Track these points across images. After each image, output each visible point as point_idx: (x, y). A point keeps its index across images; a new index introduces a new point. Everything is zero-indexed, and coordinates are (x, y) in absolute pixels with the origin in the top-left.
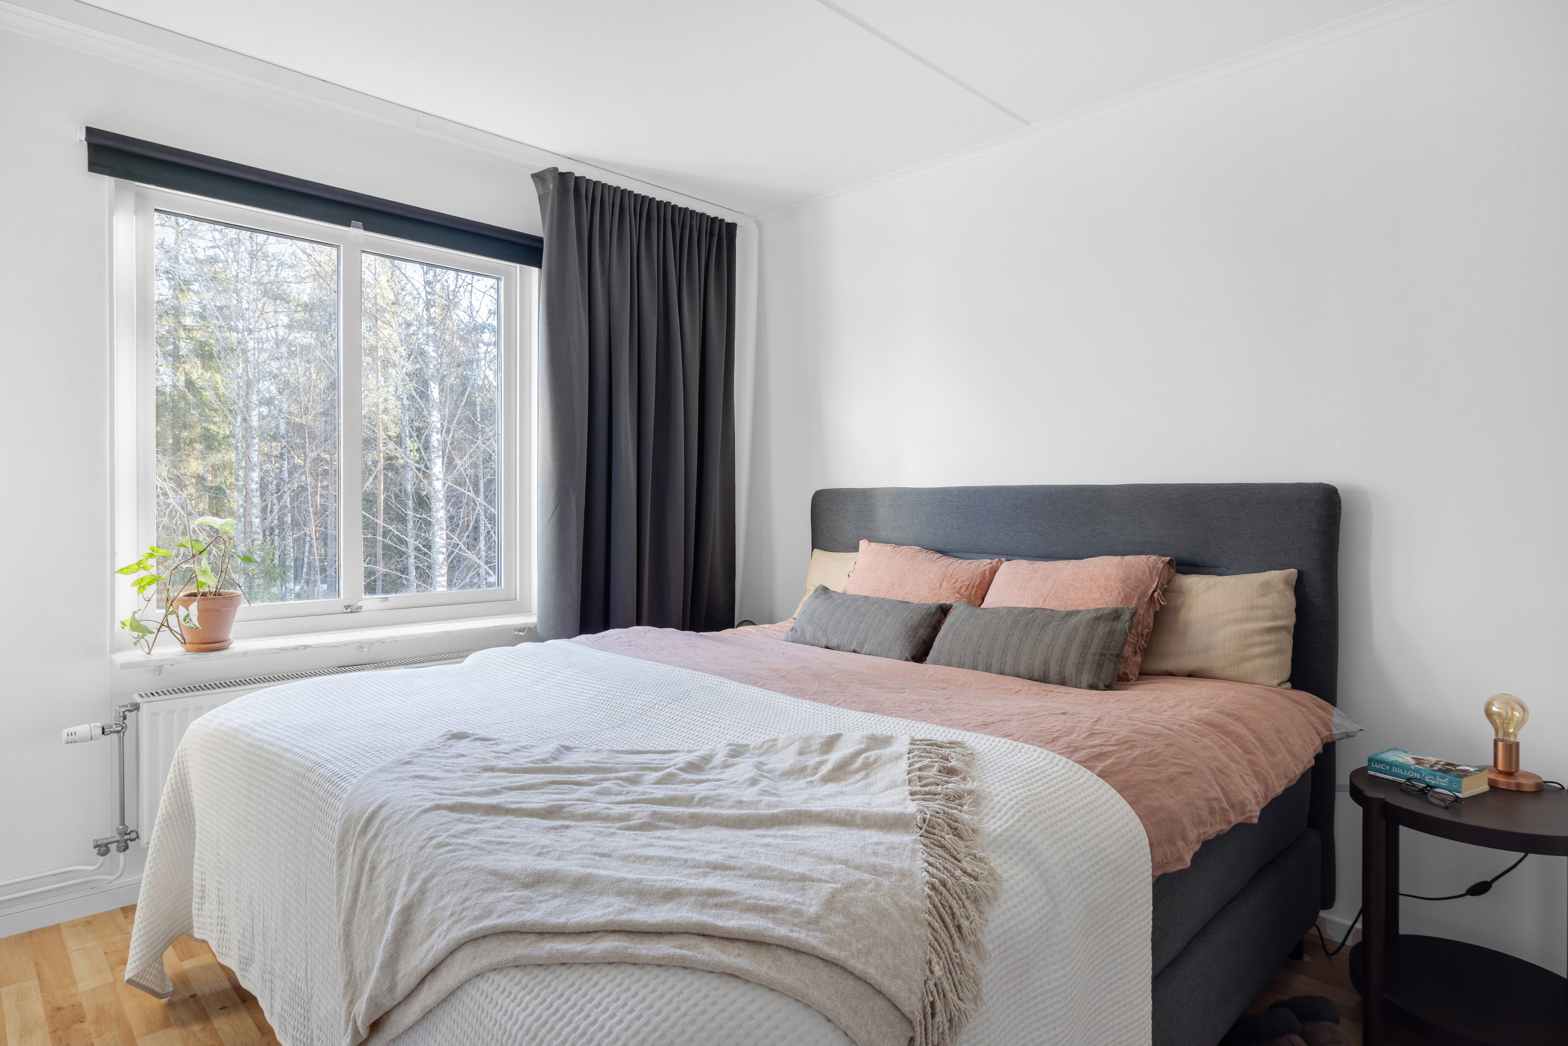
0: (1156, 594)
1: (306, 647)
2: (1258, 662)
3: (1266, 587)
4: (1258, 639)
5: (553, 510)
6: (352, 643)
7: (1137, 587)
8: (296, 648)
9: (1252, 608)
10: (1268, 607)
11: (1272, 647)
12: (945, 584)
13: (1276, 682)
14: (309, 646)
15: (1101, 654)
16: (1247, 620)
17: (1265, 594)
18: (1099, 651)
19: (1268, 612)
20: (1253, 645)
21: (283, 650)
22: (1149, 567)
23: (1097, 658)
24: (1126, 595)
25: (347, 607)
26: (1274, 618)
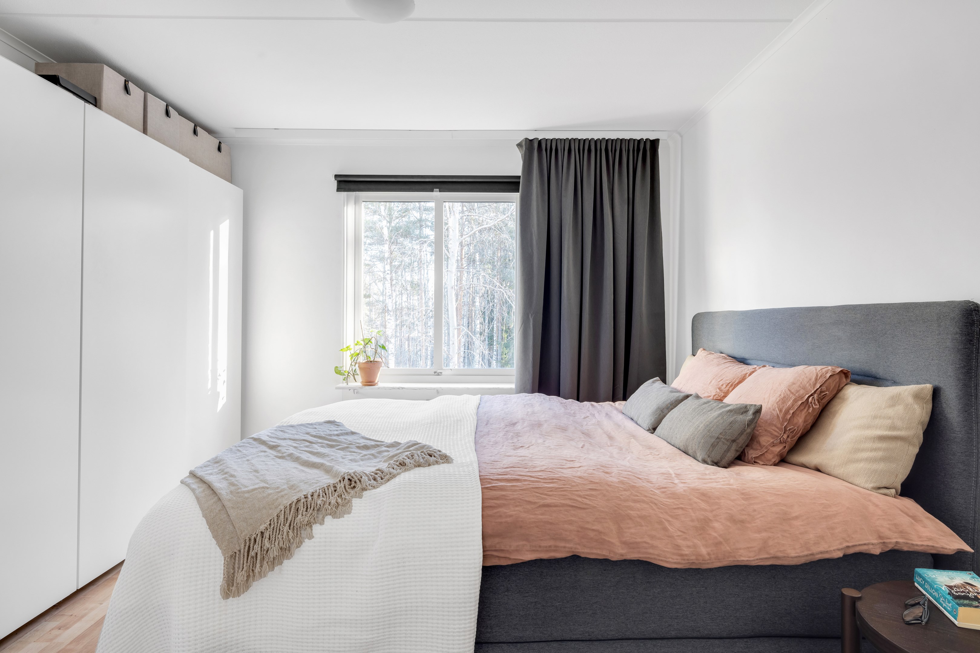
0: (810, 399)
1: (403, 388)
2: (861, 465)
3: (894, 401)
4: (869, 445)
5: (520, 327)
6: (434, 389)
7: (798, 391)
8: (399, 388)
9: (875, 417)
10: (890, 418)
11: (880, 454)
12: (713, 382)
13: (872, 485)
14: (404, 388)
15: (718, 438)
16: (869, 427)
17: (893, 406)
18: (716, 435)
19: (889, 422)
20: (863, 450)
21: (394, 388)
22: (817, 375)
23: (713, 440)
24: (784, 397)
25: (435, 372)
26: (893, 427)
